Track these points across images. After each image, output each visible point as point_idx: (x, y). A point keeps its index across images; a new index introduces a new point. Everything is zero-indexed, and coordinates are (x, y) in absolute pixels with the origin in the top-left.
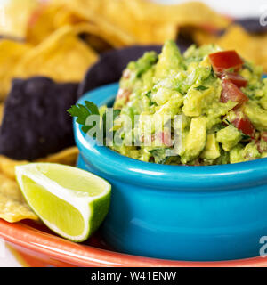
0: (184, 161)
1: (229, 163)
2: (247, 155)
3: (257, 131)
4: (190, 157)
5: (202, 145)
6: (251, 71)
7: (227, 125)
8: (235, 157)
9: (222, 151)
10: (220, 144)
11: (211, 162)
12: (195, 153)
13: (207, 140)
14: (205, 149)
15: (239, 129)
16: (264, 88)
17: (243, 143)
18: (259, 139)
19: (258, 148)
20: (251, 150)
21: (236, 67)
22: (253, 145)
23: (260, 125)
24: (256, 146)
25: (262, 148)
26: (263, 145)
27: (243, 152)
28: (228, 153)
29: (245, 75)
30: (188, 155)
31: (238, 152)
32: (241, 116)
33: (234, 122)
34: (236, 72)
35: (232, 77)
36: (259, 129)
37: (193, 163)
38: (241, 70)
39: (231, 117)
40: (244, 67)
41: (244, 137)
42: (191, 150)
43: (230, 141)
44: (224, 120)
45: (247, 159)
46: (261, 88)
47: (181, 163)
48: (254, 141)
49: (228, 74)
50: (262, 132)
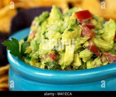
0: (63, 68)
1: (86, 68)
2: (96, 64)
3: (100, 51)
4: (66, 66)
5: (72, 59)
6: (97, 20)
7: (85, 49)
8: (89, 65)
9: (82, 62)
10: (81, 59)
11: (77, 68)
12: (69, 64)
13: (74, 57)
14: (74, 62)
15: (91, 51)
16: (103, 29)
17: (93, 58)
18: (102, 55)
19: (101, 60)
20: (98, 62)
21: (89, 19)
22: (98, 59)
23: (102, 48)
24: (100, 59)
25: (103, 60)
26: (104, 59)
27: (93, 63)
28: (86, 63)
29: (94, 22)
30: (64, 65)
31: (91, 62)
32: (92, 44)
33: (88, 47)
34: (89, 21)
35: (87, 24)
37: (68, 69)
38: (92, 20)
39: (87, 44)
40: (93, 18)
41: (94, 55)
42: (66, 62)
43: (86, 57)
44: (83, 46)
45: (96, 66)
46: (102, 29)
47: (61, 69)
48: (99, 57)
49: (85, 22)
50: (103, 52)
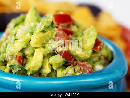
0: (29, 73)
1: (56, 76)
2: (67, 73)
4: (33, 71)
5: (40, 64)
6: (78, 27)
7: (57, 54)
8: (60, 73)
9: (52, 70)
10: (51, 65)
11: (45, 75)
12: (36, 69)
13: (43, 62)
14: (42, 67)
15: (63, 57)
17: (65, 65)
18: (76, 64)
19: (74, 70)
20: (70, 71)
22: (71, 68)
23: (77, 56)
24: (73, 68)
25: (76, 70)
26: (78, 68)
27: (65, 71)
28: (56, 71)
29: (74, 29)
30: (31, 70)
31: (62, 70)
33: (61, 53)
34: (68, 26)
36: (76, 59)
37: (35, 75)
38: (72, 25)
40: (74, 24)
41: (66, 62)
42: (33, 67)
43: (57, 64)
44: (55, 52)
45: (67, 75)
48: (72, 66)
50: (78, 61)
